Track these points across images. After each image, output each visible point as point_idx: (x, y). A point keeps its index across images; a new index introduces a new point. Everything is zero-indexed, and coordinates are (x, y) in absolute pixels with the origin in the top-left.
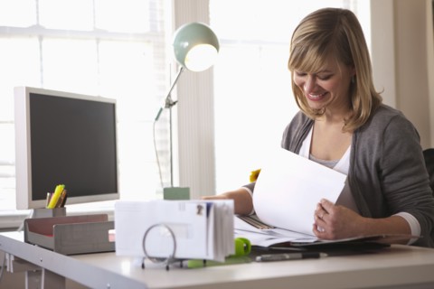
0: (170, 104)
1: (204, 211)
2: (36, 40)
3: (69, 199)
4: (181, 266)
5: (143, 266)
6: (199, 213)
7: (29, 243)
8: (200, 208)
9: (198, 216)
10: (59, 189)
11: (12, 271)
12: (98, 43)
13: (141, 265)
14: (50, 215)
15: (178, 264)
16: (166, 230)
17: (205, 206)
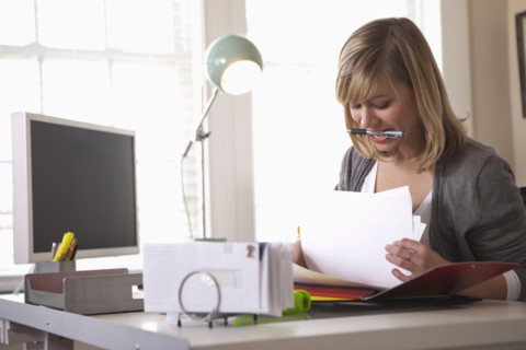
0: (201, 137)
1: (256, 253)
2: (34, 61)
3: (79, 253)
4: (226, 324)
5: (179, 324)
6: (250, 255)
7: (30, 303)
8: (250, 249)
9: (249, 259)
10: (68, 238)
11: (7, 342)
12: (111, 65)
13: (176, 323)
14: (56, 269)
15: (222, 320)
16: (209, 278)
17: (257, 247)
